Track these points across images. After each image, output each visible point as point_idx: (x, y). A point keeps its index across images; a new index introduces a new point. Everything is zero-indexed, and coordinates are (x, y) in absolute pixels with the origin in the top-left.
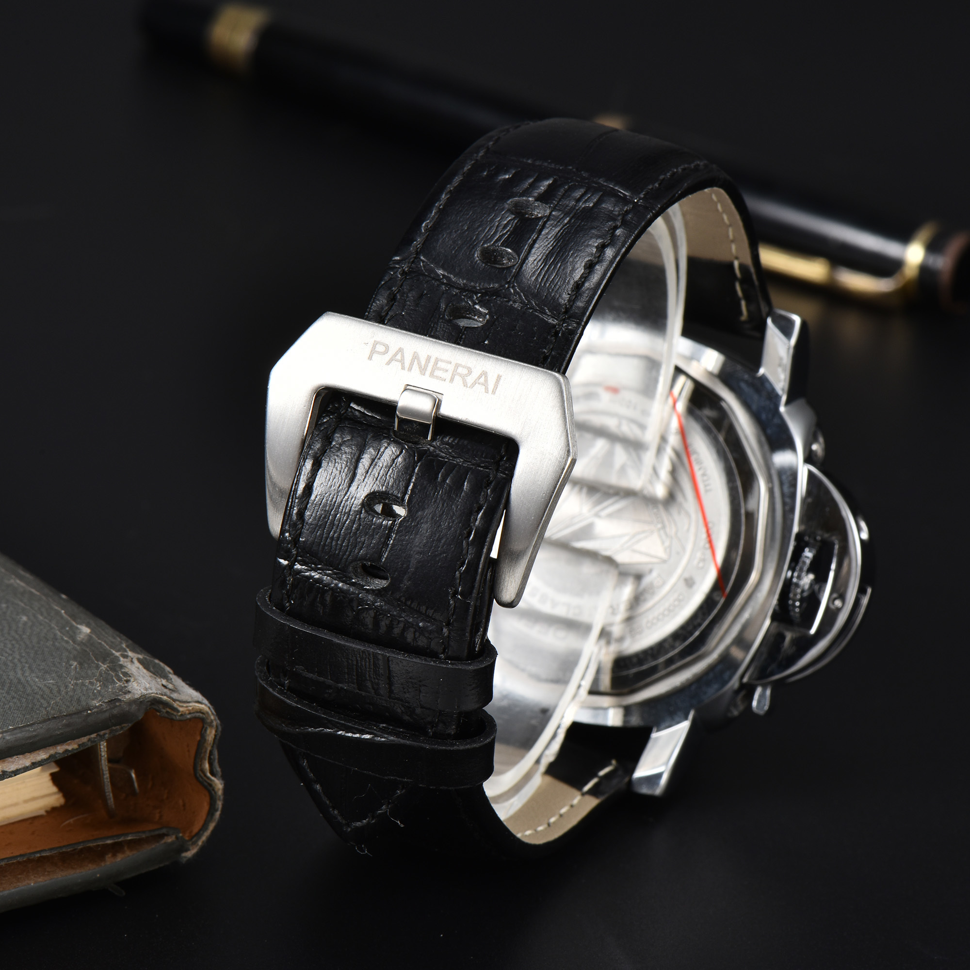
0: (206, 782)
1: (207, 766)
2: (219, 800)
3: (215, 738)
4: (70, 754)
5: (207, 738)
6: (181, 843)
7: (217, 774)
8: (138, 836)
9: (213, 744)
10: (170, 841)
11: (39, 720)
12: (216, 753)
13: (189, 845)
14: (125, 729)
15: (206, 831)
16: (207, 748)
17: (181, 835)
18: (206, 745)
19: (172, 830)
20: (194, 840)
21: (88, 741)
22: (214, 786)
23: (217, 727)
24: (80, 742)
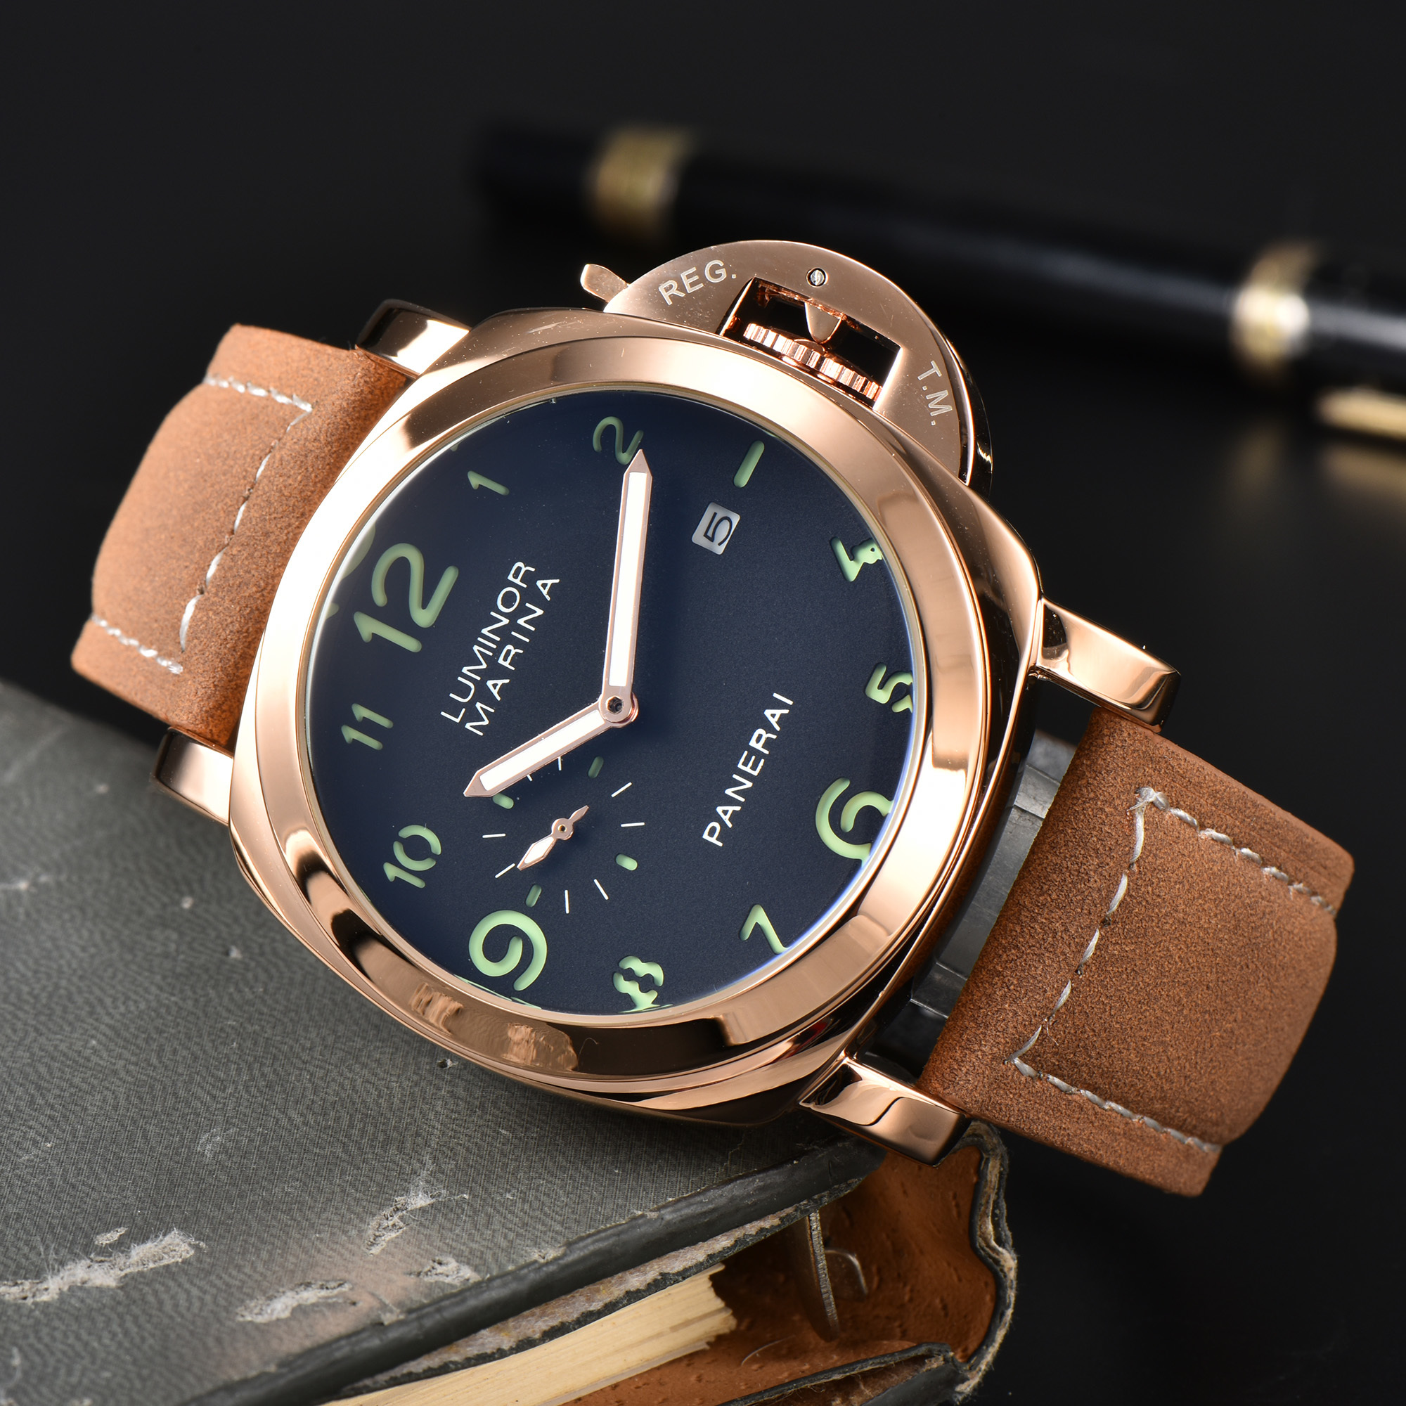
0: (991, 1257)
1: (990, 1227)
2: (1011, 1288)
3: (1001, 1178)
4: (769, 1235)
5: (988, 1179)
6: (953, 1368)
7: (1006, 1241)
8: (883, 1363)
9: (999, 1189)
10: (935, 1366)
11: (715, 1184)
12: (1003, 1204)
13: (966, 1371)
14: (854, 1186)
15: (991, 1345)
16: (989, 1196)
17: (951, 1354)
18: (987, 1189)
19: (935, 1348)
20: (972, 1362)
21: (796, 1210)
22: (1002, 1263)
23: (1002, 1157)
24: (783, 1214)
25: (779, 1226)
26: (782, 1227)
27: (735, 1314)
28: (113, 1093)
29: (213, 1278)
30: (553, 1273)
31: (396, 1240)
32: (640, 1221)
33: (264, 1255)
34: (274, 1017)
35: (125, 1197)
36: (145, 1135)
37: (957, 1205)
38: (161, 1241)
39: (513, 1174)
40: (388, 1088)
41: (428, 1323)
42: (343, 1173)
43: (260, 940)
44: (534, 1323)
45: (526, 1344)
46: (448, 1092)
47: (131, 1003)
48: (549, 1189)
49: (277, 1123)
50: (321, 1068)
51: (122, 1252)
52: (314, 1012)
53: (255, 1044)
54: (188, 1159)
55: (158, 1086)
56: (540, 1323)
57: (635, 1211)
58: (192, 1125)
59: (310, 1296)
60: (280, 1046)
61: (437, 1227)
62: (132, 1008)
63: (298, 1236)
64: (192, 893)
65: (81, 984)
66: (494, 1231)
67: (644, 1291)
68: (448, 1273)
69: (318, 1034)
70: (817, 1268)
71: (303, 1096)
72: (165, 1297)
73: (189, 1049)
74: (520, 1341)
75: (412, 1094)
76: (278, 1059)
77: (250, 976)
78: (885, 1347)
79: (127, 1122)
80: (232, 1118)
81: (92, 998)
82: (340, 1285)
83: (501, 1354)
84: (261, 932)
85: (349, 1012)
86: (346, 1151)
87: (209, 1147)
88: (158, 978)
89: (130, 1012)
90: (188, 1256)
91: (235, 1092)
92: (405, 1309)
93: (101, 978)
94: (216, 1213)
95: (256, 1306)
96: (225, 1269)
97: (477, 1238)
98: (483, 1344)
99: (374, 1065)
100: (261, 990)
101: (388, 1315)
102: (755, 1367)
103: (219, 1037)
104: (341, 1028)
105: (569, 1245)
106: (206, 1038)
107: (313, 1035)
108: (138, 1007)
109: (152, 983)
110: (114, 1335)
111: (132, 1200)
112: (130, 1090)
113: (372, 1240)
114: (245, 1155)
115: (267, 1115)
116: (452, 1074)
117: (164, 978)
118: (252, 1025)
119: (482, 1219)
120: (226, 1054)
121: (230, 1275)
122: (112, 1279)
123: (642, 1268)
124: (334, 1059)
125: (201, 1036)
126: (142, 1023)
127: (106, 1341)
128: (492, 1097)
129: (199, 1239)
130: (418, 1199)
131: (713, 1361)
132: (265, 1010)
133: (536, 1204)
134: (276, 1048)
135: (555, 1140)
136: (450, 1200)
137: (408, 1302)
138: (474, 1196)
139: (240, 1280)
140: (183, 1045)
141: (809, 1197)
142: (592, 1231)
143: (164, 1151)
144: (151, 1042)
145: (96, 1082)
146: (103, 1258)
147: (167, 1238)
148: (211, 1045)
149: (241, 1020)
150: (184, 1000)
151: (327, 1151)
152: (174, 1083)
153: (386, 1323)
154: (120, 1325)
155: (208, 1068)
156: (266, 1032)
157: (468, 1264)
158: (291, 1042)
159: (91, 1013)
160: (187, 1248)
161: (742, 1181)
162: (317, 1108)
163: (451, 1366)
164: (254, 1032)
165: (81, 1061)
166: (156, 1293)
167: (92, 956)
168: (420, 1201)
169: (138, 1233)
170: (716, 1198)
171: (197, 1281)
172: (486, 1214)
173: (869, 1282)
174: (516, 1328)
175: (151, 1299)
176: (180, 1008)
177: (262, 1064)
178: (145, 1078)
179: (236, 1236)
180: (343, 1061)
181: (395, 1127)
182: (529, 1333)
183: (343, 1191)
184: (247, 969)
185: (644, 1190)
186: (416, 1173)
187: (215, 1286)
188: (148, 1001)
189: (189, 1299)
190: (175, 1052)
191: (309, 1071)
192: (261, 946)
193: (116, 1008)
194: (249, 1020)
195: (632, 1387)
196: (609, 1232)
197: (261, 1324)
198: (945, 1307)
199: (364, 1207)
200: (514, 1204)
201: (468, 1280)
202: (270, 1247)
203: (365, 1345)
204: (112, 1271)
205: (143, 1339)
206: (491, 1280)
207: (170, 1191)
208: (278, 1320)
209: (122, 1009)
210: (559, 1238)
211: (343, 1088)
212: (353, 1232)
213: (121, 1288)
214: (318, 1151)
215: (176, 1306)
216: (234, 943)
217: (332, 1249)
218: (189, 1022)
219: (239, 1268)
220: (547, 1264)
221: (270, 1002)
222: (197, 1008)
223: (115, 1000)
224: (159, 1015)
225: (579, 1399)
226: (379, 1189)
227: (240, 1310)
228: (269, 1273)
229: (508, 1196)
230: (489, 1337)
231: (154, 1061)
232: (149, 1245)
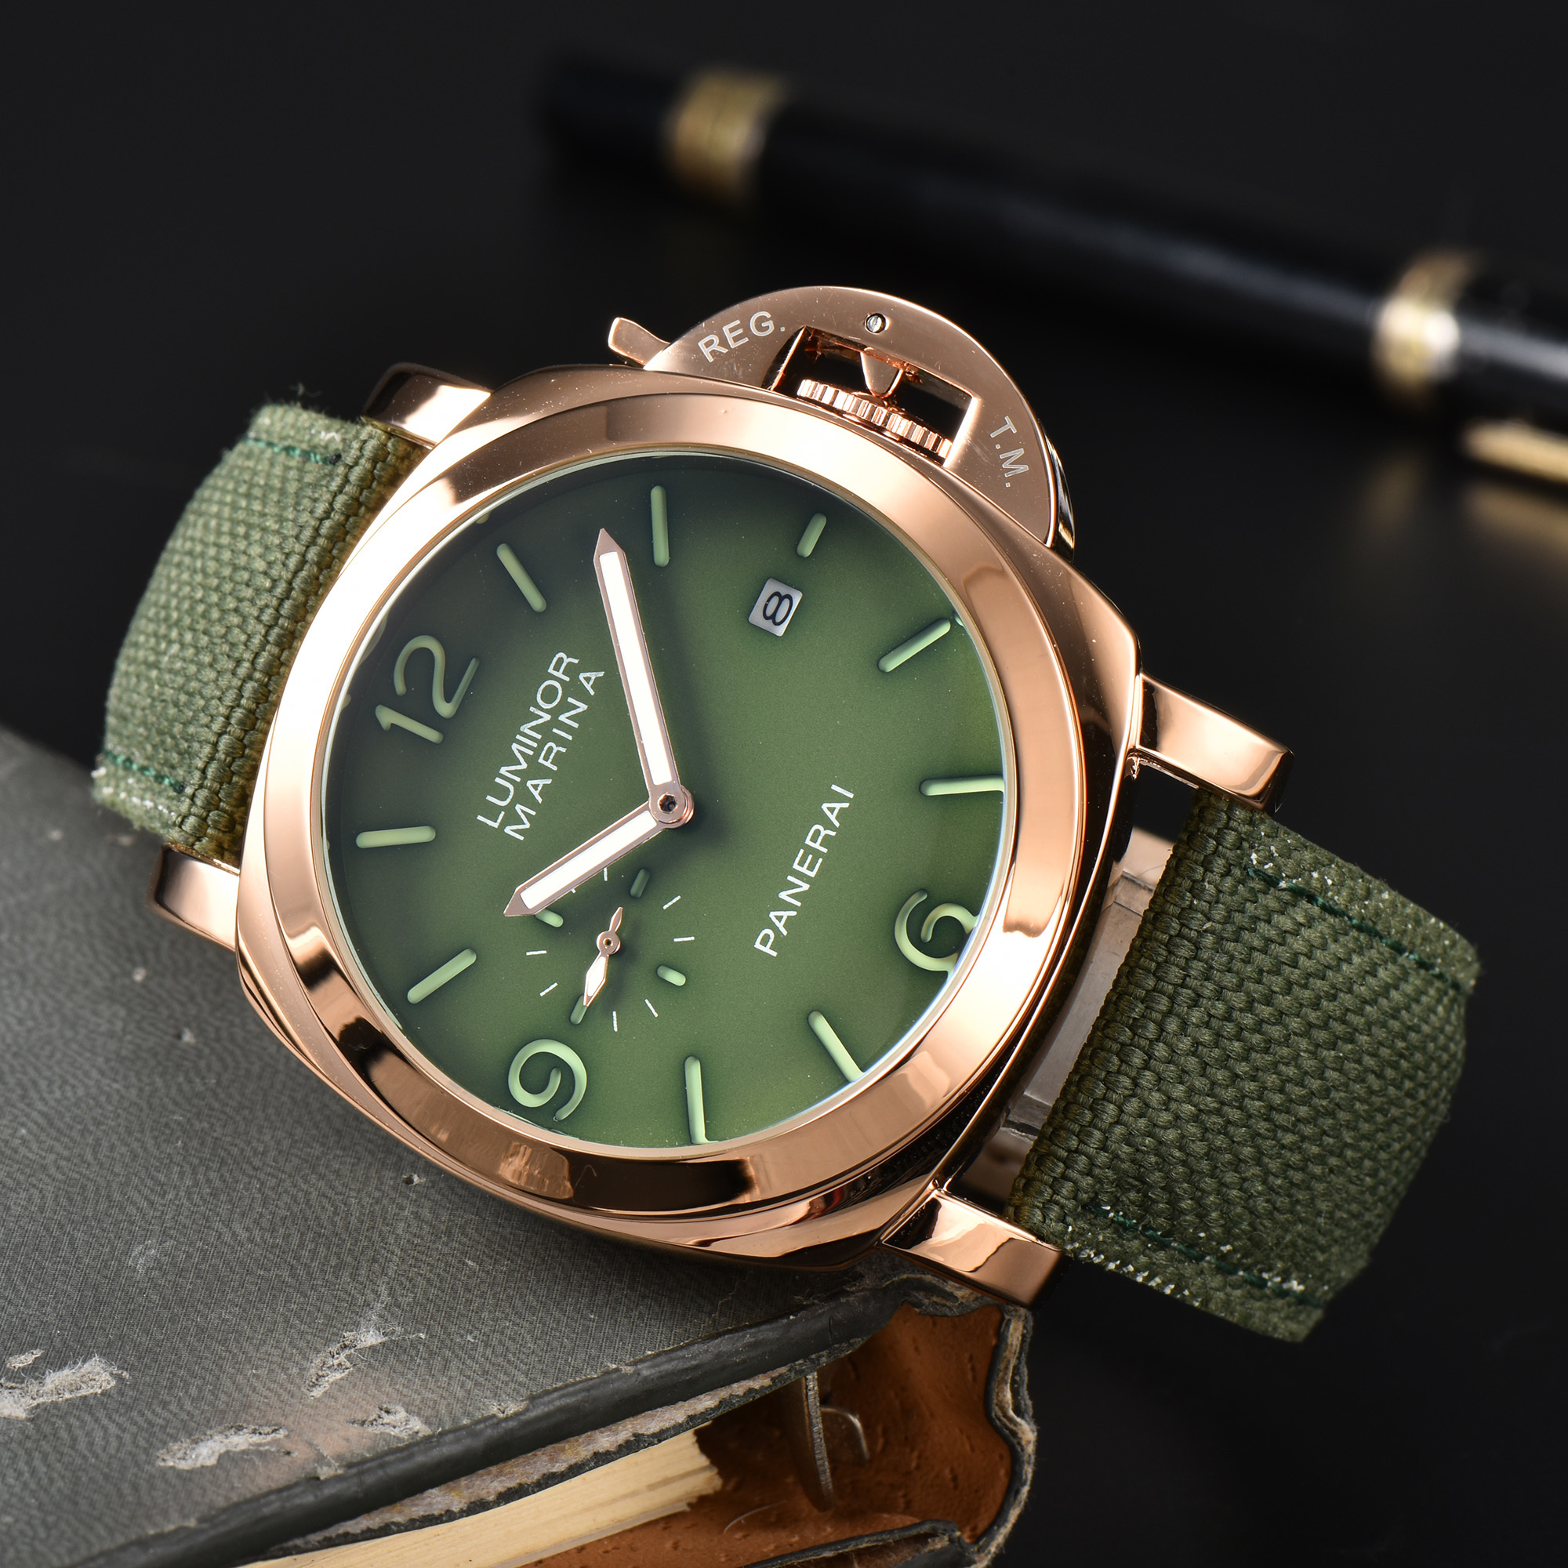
0: (1007, 1428)
1: (1009, 1395)
2: (1029, 1463)
3: (1023, 1341)
4: (758, 1396)
5: (1009, 1341)
6: (959, 1549)
7: (1026, 1411)
8: (880, 1541)
9: (1020, 1353)
10: (939, 1546)
11: (701, 1338)
12: (1025, 1370)
13: (973, 1553)
14: (857, 1347)
15: (1003, 1525)
16: (1009, 1361)
17: (958, 1534)
18: (1007, 1353)
19: (940, 1526)
20: (981, 1543)
21: (790, 1370)
22: (1020, 1435)
23: (1026, 1318)
24: (775, 1373)
25: (770, 1386)
26: (773, 1389)
27: (720, 1474)
28: (40, 1192)
29: (135, 1414)
30: (512, 1430)
31: (342, 1382)
32: (614, 1376)
33: (193, 1391)
34: (225, 1113)
35: (44, 1314)
36: (72, 1243)
37: (973, 1369)
38: (80, 1368)
39: (477, 1313)
40: (345, 1204)
41: (370, 1479)
42: (288, 1300)
43: (217, 1023)
44: (490, 1484)
45: (478, 1506)
46: (412, 1213)
47: (68, 1088)
48: (516, 1333)
49: (219, 1237)
50: (273, 1176)
51: (36, 1378)
52: (271, 1111)
53: (202, 1144)
54: (117, 1274)
55: (91, 1187)
56: (495, 1484)
57: (609, 1364)
58: (125, 1234)
59: (240, 1441)
60: (230, 1148)
61: (387, 1370)
62: (69, 1094)
63: (232, 1371)
64: (145, 963)
65: (15, 1063)
66: (450, 1378)
67: (614, 1453)
68: (395, 1424)
69: (273, 1137)
70: (811, 1432)
71: (251, 1208)
72: (79, 1433)
73: (129, 1146)
74: (471, 1503)
75: (372, 1213)
76: (226, 1164)
77: (202, 1064)
78: (885, 1522)
79: (54, 1226)
80: (170, 1228)
81: (25, 1080)
82: (274, 1431)
83: (450, 1516)
84: (218, 1014)
85: (309, 1113)
86: (293, 1275)
87: (141, 1261)
88: (100, 1060)
89: (66, 1098)
90: (109, 1387)
91: (176, 1198)
92: (344, 1463)
93: (37, 1057)
94: (144, 1339)
95: (179, 1450)
96: (149, 1405)
97: (431, 1385)
98: (430, 1504)
99: (332, 1177)
100: (214, 1081)
101: (325, 1469)
102: (738, 1535)
103: (163, 1133)
104: (299, 1131)
105: (532, 1398)
106: (148, 1133)
107: (267, 1138)
108: (75, 1093)
109: (94, 1066)
110: (20, 1474)
111: (51, 1318)
112: (59, 1189)
113: (314, 1380)
114: (182, 1272)
115: (209, 1228)
116: (418, 1192)
117: (107, 1060)
118: (201, 1121)
119: (437, 1363)
120: (169, 1154)
121: (153, 1412)
122: (21, 1409)
123: (613, 1427)
124: (288, 1168)
125: (142, 1131)
126: (79, 1112)
127: (11, 1481)
128: (460, 1221)
129: (123, 1368)
130: (369, 1336)
131: (693, 1525)
132: (216, 1105)
133: (500, 1349)
134: (225, 1150)
135: (526, 1276)
136: (404, 1339)
137: (348, 1455)
138: (432, 1336)
139: (164, 1419)
140: (122, 1140)
141: (805, 1356)
142: (559, 1384)
143: (92, 1263)
144: (87, 1135)
145: (22, 1178)
146: (14, 1385)
147: (86, 1365)
148: (153, 1142)
149: (189, 1115)
150: (127, 1087)
151: (272, 1274)
152: (109, 1185)
153: (322, 1478)
154: (27, 1463)
155: (147, 1169)
156: (215, 1131)
157: (419, 1415)
158: (242, 1145)
159: (23, 1097)
160: (108, 1377)
161: (731, 1336)
162: (265, 1223)
163: (393, 1527)
164: (202, 1131)
165: (8, 1152)
166: (69, 1427)
167: (29, 1031)
168: (371, 1338)
169: (55, 1357)
170: (700, 1353)
171: (115, 1417)
172: (443, 1358)
173: (870, 1448)
174: (468, 1488)
175: (63, 1434)
176: (122, 1097)
177: (208, 1168)
178: (77, 1176)
179: (163, 1367)
180: (298, 1169)
181: (350, 1250)
182: (483, 1494)
183: (287, 1321)
184: (200, 1055)
185: (621, 1340)
186: (369, 1305)
187: (136, 1424)
188: (86, 1087)
189: (105, 1437)
190: (112, 1148)
191: (259, 1179)
192: (218, 1030)
193: (51, 1092)
194: (198, 1115)
195: (600, 1551)
196: (578, 1387)
197: (184, 1470)
198: (955, 1479)
199: (308, 1342)
200: (475, 1347)
201: (417, 1433)
202: (200, 1383)
203: (298, 1501)
204: (23, 1400)
205: (51, 1481)
206: (441, 1434)
207: (95, 1309)
208: (203, 1467)
209: (58, 1094)
210: (523, 1391)
211: (295, 1201)
212: (294, 1370)
213: (32, 1420)
214: (262, 1273)
215: (91, 1444)
216: (188, 1025)
217: (269, 1389)
218: (131, 1114)
219: (165, 1405)
220: (507, 1419)
221: (222, 1096)
222: (141, 1099)
223: (51, 1083)
224: (99, 1105)
225: (540, 1562)
226: (326, 1322)
227: (161, 1453)
228: (197, 1412)
229: (469, 1338)
230: (438, 1496)
231: (89, 1157)
232: (66, 1371)
